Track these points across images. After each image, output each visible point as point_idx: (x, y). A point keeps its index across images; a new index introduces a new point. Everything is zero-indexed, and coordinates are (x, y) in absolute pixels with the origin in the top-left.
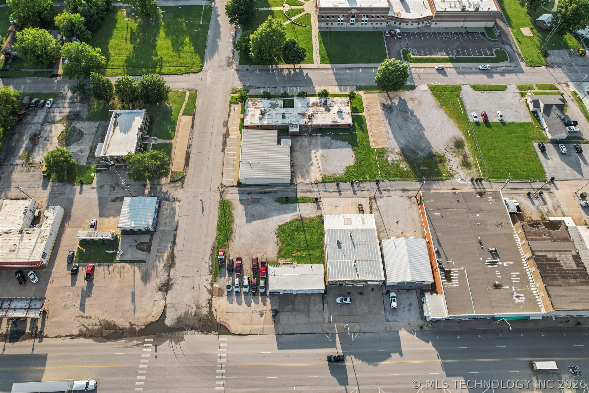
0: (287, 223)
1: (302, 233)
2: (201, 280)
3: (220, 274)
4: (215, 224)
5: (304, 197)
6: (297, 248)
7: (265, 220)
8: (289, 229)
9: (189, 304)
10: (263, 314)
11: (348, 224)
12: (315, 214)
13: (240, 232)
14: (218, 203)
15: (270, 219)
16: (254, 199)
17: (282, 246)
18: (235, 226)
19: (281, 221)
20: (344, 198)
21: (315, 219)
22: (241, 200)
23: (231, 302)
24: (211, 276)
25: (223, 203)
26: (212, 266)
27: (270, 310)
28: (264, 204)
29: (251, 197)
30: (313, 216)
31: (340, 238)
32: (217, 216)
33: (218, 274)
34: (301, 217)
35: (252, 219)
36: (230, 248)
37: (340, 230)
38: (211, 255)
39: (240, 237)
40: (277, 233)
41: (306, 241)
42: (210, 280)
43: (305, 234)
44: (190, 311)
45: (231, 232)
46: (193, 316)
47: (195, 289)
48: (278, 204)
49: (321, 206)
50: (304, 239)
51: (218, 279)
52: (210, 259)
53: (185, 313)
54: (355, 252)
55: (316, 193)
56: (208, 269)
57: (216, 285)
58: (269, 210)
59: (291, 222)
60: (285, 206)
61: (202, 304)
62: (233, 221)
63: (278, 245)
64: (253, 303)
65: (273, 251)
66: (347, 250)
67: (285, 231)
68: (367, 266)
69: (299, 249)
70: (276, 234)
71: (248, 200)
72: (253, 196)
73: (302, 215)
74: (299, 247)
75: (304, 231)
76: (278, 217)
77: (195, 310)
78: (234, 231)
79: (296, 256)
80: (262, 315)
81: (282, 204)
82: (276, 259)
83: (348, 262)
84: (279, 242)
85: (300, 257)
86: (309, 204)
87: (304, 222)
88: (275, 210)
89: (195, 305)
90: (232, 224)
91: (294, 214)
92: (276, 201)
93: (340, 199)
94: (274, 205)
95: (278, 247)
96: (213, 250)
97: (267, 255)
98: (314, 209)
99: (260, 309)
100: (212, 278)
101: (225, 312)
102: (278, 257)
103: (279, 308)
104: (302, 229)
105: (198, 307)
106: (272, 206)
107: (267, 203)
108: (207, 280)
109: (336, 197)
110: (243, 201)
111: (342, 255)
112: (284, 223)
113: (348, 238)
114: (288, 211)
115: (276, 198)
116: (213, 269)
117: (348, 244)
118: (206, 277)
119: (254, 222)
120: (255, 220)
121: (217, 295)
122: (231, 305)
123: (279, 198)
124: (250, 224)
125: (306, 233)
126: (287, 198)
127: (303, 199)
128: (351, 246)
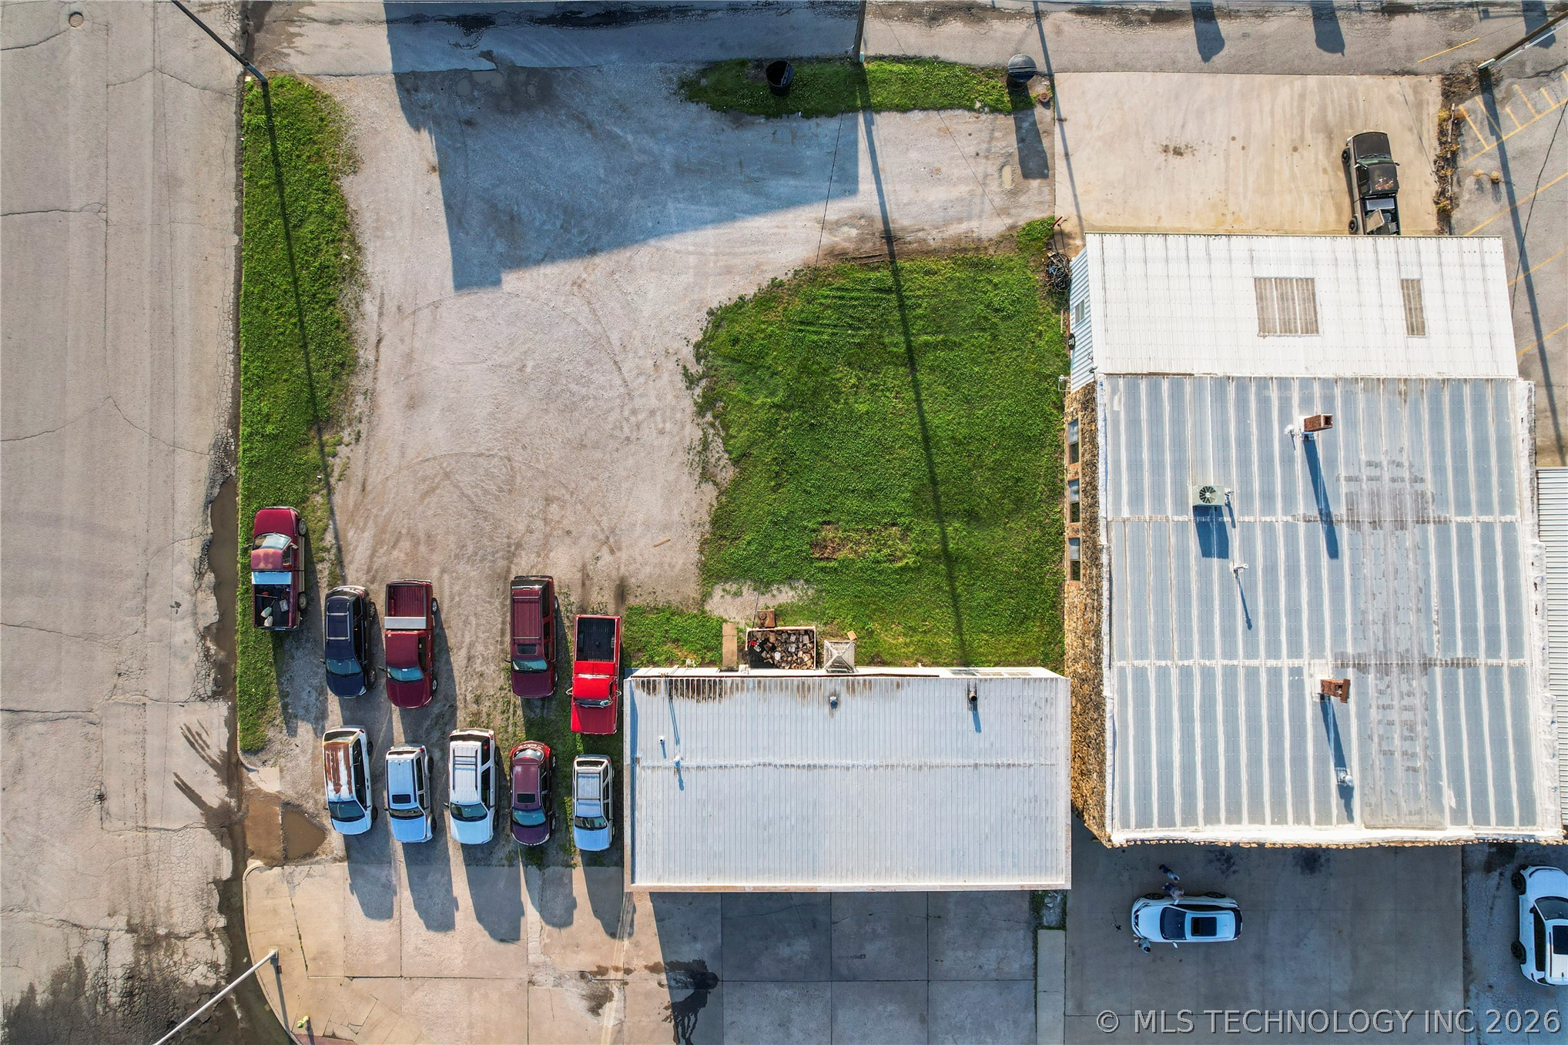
0: (776, 285)
1: (893, 376)
2: (153, 742)
3: (283, 695)
4: (222, 289)
5: (917, 61)
6: (852, 503)
7: (602, 263)
8: (797, 342)
9: (82, 916)
10: (607, 996)
11: (1288, 329)
12: (1002, 212)
13: (409, 358)
14: (228, 111)
15: (642, 255)
16: (513, 69)
17: (736, 484)
18: (370, 308)
19: (729, 270)
20: (1238, 80)
21: (998, 256)
22: (408, 83)
23: (379, 908)
24: (222, 708)
25: (268, 110)
26: (219, 632)
27: (654, 969)
28: (593, 115)
29: (488, 55)
30: (990, 227)
31: (1224, 462)
32: (230, 220)
33: (267, 695)
34: (889, 237)
35: (500, 247)
36: (344, 497)
37: (1221, 383)
38: (208, 548)
39: (413, 403)
40: (696, 369)
41: (927, 441)
42: (218, 741)
43: (916, 385)
44: (92, 963)
45: (346, 366)
46: (114, 999)
47: (112, 804)
48: (704, 120)
49: (1054, 145)
50: (909, 426)
51: (271, 733)
52: (200, 575)
53: (58, 978)
54: (1337, 588)
55: (1019, 27)
56: (195, 657)
57: (265, 779)
58: (635, 170)
59: (811, 276)
60: (760, 135)
61: (177, 918)
62: (352, 272)
63: (706, 476)
64: (532, 916)
65: (666, 527)
66: (1271, 569)
67: (761, 355)
68: (1420, 715)
69: (868, 507)
70: (691, 381)
71: (464, 87)
72: (503, 50)
73: (901, 220)
74: (870, 495)
75: (910, 359)
76: (709, 235)
77: (129, 958)
78: (366, 355)
79: (846, 564)
80: (597, 1002)
81: (738, 123)
82: (692, 589)
83: (1275, 674)
84: (717, 445)
85: (872, 574)
86: (960, 120)
87: (916, 285)
88: (680, 169)
89: (122, 922)
90: (349, 291)
91: (837, 209)
92: (691, 90)
93: (1209, 86)
94: (676, 126)
95: (710, 492)
96: (218, 506)
97: (623, 555)
98: (992, 169)
99: (586, 960)
100: (230, 724)
101: (339, 973)
102: (711, 574)
103: (719, 955)
104: (895, 340)
105: (148, 940)
106: (653, 133)
107: (621, 109)
108: (194, 741)
109: (1174, 67)
110: (424, 96)
111: (1228, 614)
112: (751, 291)
113: (1288, 461)
114: (784, 186)
115: (691, 70)
116: (232, 656)
117: (1280, 518)
118: (183, 718)
119: (512, 281)
120: (519, 262)
121: (277, 850)
122: (380, 930)
123: (712, 67)
124: (485, 296)
125: (924, 377)
126: (776, 69)
127: (905, 81)
128: (1309, 537)
